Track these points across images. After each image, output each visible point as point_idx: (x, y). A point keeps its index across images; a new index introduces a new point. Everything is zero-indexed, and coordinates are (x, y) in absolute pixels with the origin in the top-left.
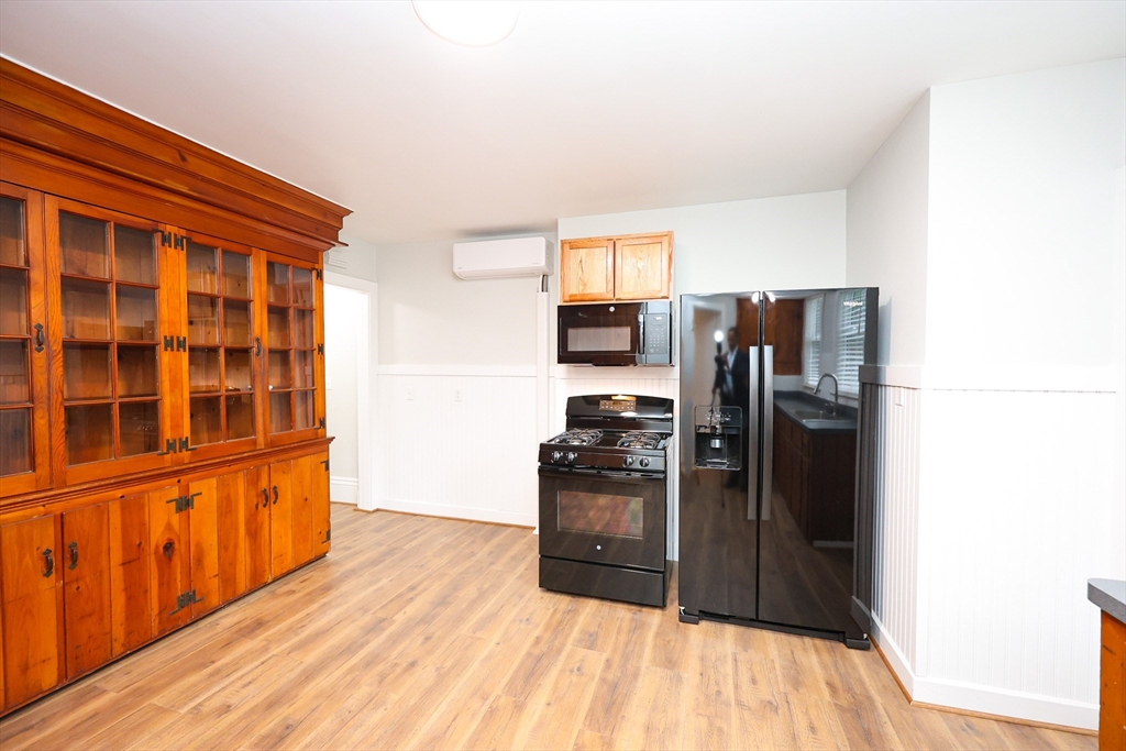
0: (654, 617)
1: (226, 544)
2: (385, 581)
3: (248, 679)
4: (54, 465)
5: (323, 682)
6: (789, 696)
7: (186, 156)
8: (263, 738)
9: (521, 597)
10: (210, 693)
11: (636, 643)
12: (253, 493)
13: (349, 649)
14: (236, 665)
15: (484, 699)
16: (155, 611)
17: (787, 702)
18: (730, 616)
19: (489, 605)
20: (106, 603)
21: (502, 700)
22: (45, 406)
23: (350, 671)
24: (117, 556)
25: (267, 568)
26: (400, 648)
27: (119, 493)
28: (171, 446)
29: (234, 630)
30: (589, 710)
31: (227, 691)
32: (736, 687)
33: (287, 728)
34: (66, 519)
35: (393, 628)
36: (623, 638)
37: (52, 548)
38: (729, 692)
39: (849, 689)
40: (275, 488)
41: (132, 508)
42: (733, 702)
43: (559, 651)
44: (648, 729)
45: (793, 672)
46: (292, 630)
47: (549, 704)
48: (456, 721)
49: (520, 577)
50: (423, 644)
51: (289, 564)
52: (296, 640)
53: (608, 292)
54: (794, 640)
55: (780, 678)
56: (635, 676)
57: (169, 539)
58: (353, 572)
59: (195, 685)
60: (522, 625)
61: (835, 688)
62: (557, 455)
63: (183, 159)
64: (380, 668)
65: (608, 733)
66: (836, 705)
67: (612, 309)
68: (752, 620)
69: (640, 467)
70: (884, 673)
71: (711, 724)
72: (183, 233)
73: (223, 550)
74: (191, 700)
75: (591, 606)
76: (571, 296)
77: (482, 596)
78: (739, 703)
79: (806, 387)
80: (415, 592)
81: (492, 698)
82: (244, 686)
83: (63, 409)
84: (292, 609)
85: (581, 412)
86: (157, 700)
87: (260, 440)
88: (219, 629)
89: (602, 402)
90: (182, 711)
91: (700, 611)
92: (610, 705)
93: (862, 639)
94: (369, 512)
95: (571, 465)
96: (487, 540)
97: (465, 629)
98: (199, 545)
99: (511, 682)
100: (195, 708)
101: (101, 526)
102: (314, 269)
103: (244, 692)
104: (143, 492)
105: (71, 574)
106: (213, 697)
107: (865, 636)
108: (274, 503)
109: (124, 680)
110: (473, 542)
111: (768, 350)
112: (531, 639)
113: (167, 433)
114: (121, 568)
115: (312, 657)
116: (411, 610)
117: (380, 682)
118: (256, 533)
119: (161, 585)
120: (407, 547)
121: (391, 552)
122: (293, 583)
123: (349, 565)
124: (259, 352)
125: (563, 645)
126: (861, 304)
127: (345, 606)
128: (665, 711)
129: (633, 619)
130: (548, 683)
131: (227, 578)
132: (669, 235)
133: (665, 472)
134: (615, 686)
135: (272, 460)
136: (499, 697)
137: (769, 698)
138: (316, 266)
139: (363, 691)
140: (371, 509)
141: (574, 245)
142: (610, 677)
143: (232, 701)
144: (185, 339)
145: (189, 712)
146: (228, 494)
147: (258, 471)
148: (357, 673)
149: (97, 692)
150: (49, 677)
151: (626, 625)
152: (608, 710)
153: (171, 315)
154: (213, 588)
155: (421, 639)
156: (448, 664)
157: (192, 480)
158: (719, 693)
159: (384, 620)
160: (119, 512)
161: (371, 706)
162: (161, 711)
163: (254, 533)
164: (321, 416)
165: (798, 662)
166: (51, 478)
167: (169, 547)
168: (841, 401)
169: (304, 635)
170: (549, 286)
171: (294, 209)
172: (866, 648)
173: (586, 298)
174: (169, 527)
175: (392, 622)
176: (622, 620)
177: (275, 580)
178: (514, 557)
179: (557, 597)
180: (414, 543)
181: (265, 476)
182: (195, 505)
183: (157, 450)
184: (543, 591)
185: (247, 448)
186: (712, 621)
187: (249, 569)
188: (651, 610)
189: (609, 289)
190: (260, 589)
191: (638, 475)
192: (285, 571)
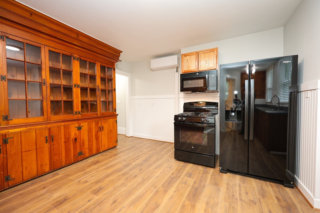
0: (211, 170)
1: (90, 140)
2: (131, 154)
3: (93, 175)
4: (48, 115)
5: (111, 178)
6: (260, 200)
7: (79, 36)
8: (94, 190)
9: (169, 161)
10: (83, 177)
11: (204, 177)
12: (97, 127)
13: (119, 170)
14: (90, 171)
15: (155, 188)
16: (72, 156)
17: (260, 201)
18: (238, 172)
19: (159, 162)
20: (61, 152)
21: (161, 189)
22: (46, 100)
23: (119, 176)
24: (63, 140)
25: (101, 148)
26: (133, 171)
27: (63, 124)
28: (76, 113)
29: (91, 163)
30: (188, 195)
31: (87, 177)
32: (240, 194)
33: (100, 189)
34: (51, 129)
35: (131, 166)
36: (200, 175)
37: (48, 136)
38: (237, 195)
39: (285, 201)
40: (103, 127)
41: (66, 128)
42: (239, 199)
43: (179, 177)
44: (207, 203)
45: (262, 192)
46: (105, 164)
47: (175, 192)
48: (146, 193)
49: (169, 156)
50: (139, 171)
51: (106, 148)
52: (106, 166)
53: (196, 69)
54: (263, 182)
55: (257, 194)
56: (204, 187)
57: (75, 137)
58: (123, 151)
59: (80, 175)
60: (168, 169)
61: (279, 199)
62: (180, 118)
63: (78, 36)
64: (127, 176)
65: (193, 203)
66: (280, 205)
67: (197, 74)
68: (246, 174)
69: (206, 122)
70: (300, 196)
71: (230, 205)
72: (79, 57)
73: (89, 142)
74: (78, 179)
75: (190, 166)
76: (184, 71)
77: (157, 160)
78: (241, 200)
79: (267, 103)
80: (139, 157)
81: (157, 188)
82: (91, 177)
83: (50, 101)
84: (106, 159)
85: (188, 107)
86: (71, 178)
87: (99, 113)
88: (88, 162)
89: (194, 104)
90: (76, 181)
91: (227, 170)
92: (195, 194)
93: (291, 184)
94: (129, 137)
95: (184, 121)
96: (160, 146)
97: (152, 168)
98: (83, 140)
99: (164, 185)
100: (79, 181)
101: (59, 132)
102: (113, 68)
103: (91, 178)
104: (69, 124)
105: (52, 143)
106: (84, 178)
107: (292, 183)
108: (103, 131)
109: (64, 172)
110: (156, 146)
111: (252, 81)
112: (171, 173)
113: (75, 110)
114: (64, 143)
115: (109, 171)
116: (137, 162)
117: (126, 180)
118: (98, 138)
119: (74, 149)
120: (138, 146)
121: (133, 147)
122: (107, 153)
123: (122, 150)
124: (98, 89)
125: (181, 175)
126: (290, 61)
127: (120, 159)
128: (213, 198)
129: (204, 170)
130: (175, 186)
131: (90, 149)
132: (217, 49)
133: (215, 124)
134: (197, 189)
135: (102, 119)
136: (160, 188)
137: (252, 199)
138: (113, 67)
139: (121, 181)
140: (129, 136)
141: (185, 55)
142: (195, 186)
143: (88, 180)
144: (79, 85)
145: (77, 181)
146: (91, 127)
147: (98, 122)
148: (120, 177)
149: (58, 174)
150: (47, 169)
151: (201, 171)
152: (194, 196)
153: (76, 78)
154: (87, 152)
155: (139, 170)
156: (146, 177)
157: (81, 122)
158: (233, 195)
159: (129, 164)
160: (63, 129)
161: (123, 186)
162: (71, 180)
163: (97, 138)
164: (115, 108)
165: (264, 189)
166: (47, 118)
167: (76, 139)
168: (281, 105)
169: (108, 165)
170: (179, 71)
171: (107, 51)
172: (292, 187)
173: (189, 71)
174: (76, 134)
175: (132, 165)
176: (200, 170)
177: (103, 152)
178: (168, 151)
179: (180, 162)
180: (140, 145)
181: (100, 123)
182: (82, 129)
183: (73, 114)
184: (176, 160)
185: (95, 115)
186: (231, 173)
187: (96, 148)
188: (210, 168)
189: (196, 68)
190: (99, 153)
191: (205, 125)
192: (105, 149)
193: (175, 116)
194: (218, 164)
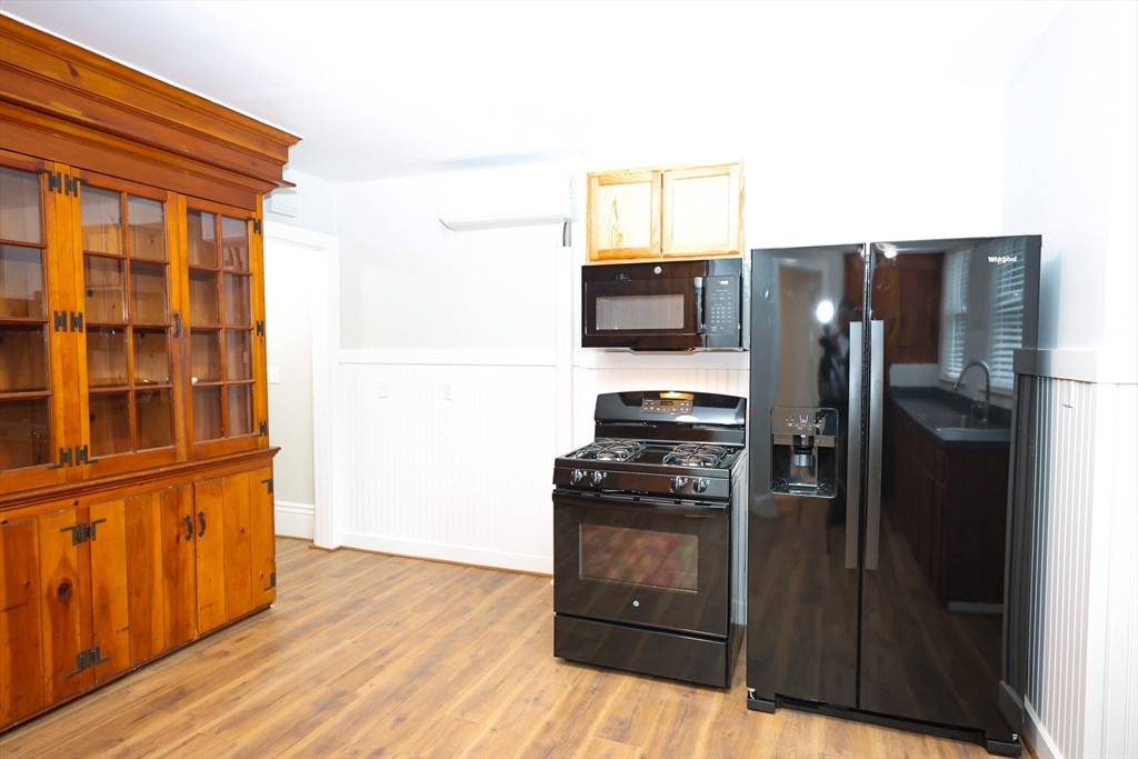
0: (713, 702)
1: (138, 587)
2: (346, 643)
7: (80, 71)
9: (529, 669)
11: (683, 736)
12: (172, 521)
13: (297, 729)
16: (49, 673)
18: (820, 704)
19: (485, 678)
25: (192, 621)
26: (363, 731)
28: (65, 457)
29: (149, 699)
35: (354, 705)
36: (666, 728)
40: (201, 514)
41: (17, 537)
43: (577, 743)
46: (223, 703)
49: (529, 642)
50: (393, 727)
51: (221, 616)
52: (228, 715)
53: (652, 247)
57: (65, 579)
58: (306, 629)
60: (528, 708)
62: (578, 474)
63: (75, 74)
67: (658, 270)
68: (851, 709)
69: (694, 493)
72: (77, 173)
73: (134, 595)
75: (624, 686)
76: (600, 252)
77: (476, 666)
80: (386, 658)
84: (224, 676)
85: (615, 416)
87: (182, 450)
88: (130, 698)
89: (646, 402)
91: (777, 695)
93: (1010, 741)
94: (329, 551)
95: (598, 488)
96: (487, 592)
97: (451, 709)
98: (104, 590)
102: (250, 218)
104: (31, 517)
107: (1015, 737)
108: (201, 535)
109: (12, 757)
110: (467, 593)
111: (878, 327)
112: (539, 726)
113: (61, 441)
114: (5, 614)
115: (246, 738)
116: (380, 681)
118: (177, 574)
119: (55, 638)
120: (379, 598)
121: (356, 604)
122: (225, 642)
123: (300, 621)
124: (178, 332)
125: (583, 734)
127: (293, 674)
129: (681, 704)
131: (140, 633)
132: (741, 163)
133: (729, 500)
135: (197, 477)
138: (253, 215)
140: (332, 547)
141: (605, 180)
144: (81, 315)
146: (141, 522)
147: (178, 491)
151: (671, 711)
153: (64, 284)
154: (121, 644)
155: (390, 721)
157: (94, 502)
159: (343, 693)
163: (174, 574)
164: (262, 420)
167: (65, 589)
168: (994, 401)
169: (238, 709)
170: (572, 238)
172: (1015, 754)
173: (622, 255)
174: (64, 562)
175: (355, 696)
176: (667, 704)
177: (202, 638)
178: (522, 616)
179: (579, 671)
180: (388, 593)
181: (188, 498)
182: (98, 535)
183: (47, 462)
184: (560, 663)
185: (163, 461)
186: (793, 709)
187: (168, 623)
188: (708, 692)
189: (654, 242)
190: (182, 648)
191: (691, 504)
192: (215, 626)
193: (558, 462)
194: (741, 670)
